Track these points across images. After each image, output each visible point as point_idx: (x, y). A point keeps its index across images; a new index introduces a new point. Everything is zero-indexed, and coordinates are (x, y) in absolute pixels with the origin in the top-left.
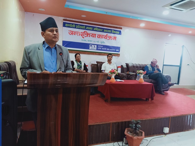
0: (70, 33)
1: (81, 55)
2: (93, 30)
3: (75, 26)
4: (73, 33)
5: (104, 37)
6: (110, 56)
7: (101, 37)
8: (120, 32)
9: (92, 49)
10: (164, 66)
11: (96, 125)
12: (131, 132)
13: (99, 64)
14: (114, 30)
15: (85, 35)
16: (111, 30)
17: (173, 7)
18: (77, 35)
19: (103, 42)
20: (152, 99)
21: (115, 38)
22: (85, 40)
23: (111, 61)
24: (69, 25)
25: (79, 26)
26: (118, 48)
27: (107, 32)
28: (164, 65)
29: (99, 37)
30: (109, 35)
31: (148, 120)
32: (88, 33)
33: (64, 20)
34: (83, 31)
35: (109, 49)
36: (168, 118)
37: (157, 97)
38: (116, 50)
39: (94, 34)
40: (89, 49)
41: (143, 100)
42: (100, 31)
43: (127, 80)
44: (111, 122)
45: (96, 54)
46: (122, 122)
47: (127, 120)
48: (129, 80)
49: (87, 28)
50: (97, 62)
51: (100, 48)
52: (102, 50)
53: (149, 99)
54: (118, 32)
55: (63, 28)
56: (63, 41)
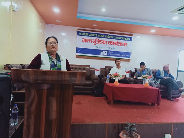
0: (83, 41)
2: (104, 38)
3: (88, 35)
4: (86, 40)
5: (115, 44)
7: (111, 44)
8: (131, 38)
9: (103, 54)
11: (91, 124)
12: (126, 135)
13: (107, 69)
14: (125, 37)
15: (96, 42)
16: (122, 37)
17: (181, 12)
18: (89, 42)
19: (114, 48)
20: (158, 104)
21: (125, 44)
22: (96, 47)
24: (82, 34)
25: (91, 34)
26: (129, 54)
27: (118, 39)
28: (178, 71)
29: (110, 44)
30: (120, 41)
31: (146, 124)
32: (99, 41)
33: (78, 29)
34: (95, 38)
35: (119, 55)
37: (164, 102)
38: (127, 56)
39: (105, 41)
40: (100, 55)
41: (149, 105)
42: (111, 38)
43: (134, 84)
44: (107, 123)
45: (107, 60)
46: (119, 124)
47: (124, 123)
48: (136, 84)
49: (99, 36)
50: (105, 66)
51: (110, 54)
52: (112, 55)
53: (154, 104)
54: (129, 39)
55: (77, 37)
56: (77, 48)
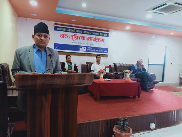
0: (61, 36)
1: (71, 56)
2: (82, 33)
3: (66, 30)
4: (64, 36)
5: (93, 39)
6: (98, 56)
7: (90, 39)
8: (108, 34)
9: (82, 50)
10: (149, 65)
11: (85, 123)
12: (119, 129)
13: (89, 65)
14: (102, 33)
15: (75, 38)
16: (99, 33)
17: (155, 11)
18: (68, 38)
19: (92, 44)
20: (139, 97)
21: (103, 40)
22: (75, 43)
23: (99, 61)
24: (60, 29)
25: (69, 29)
26: (107, 49)
27: (96, 35)
29: (89, 40)
30: (98, 37)
31: (135, 117)
32: (78, 36)
33: (55, 24)
34: (73, 34)
35: (98, 51)
36: (154, 115)
37: (143, 94)
38: (105, 51)
39: (84, 37)
40: (79, 51)
41: (131, 98)
42: (89, 34)
43: (115, 79)
44: (100, 120)
45: (86, 55)
46: (111, 120)
47: (115, 118)
48: (117, 79)
49: (77, 31)
50: (86, 62)
51: (89, 50)
52: (91, 51)
53: (135, 97)
54: (106, 35)
55: (54, 32)
56: (54, 44)
